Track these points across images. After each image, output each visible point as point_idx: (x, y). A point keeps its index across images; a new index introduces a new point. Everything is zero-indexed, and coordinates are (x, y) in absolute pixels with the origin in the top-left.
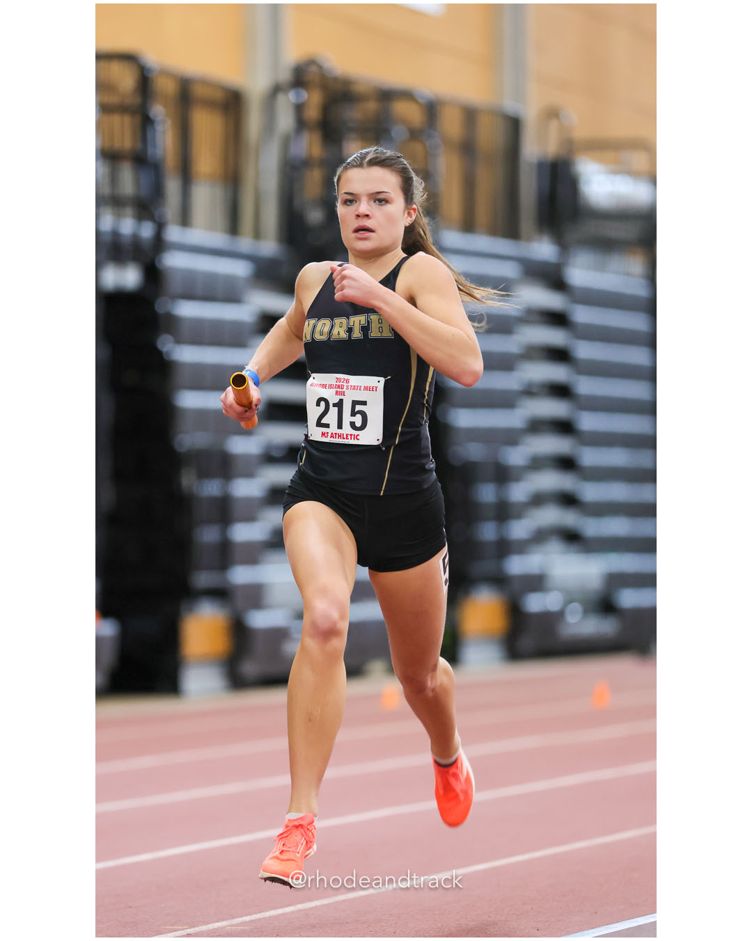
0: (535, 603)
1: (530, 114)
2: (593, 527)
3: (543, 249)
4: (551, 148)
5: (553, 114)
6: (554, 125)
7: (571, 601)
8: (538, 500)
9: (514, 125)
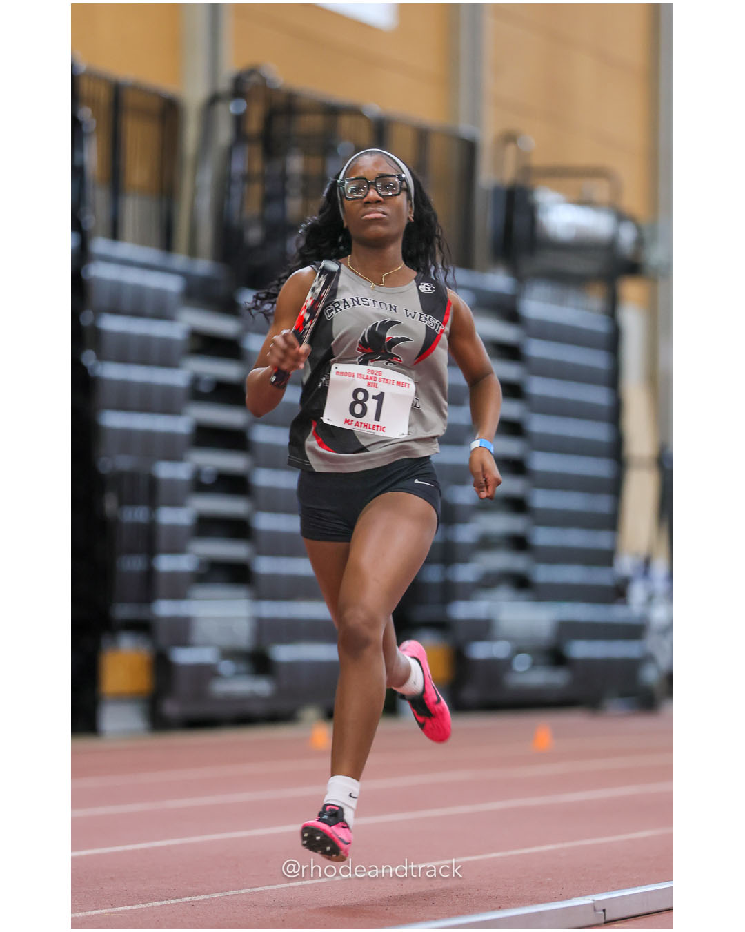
0: (480, 651)
1: (487, 137)
2: (544, 574)
3: (498, 281)
4: (508, 174)
5: (510, 138)
6: (511, 151)
7: (519, 651)
8: (486, 543)
9: (469, 150)
